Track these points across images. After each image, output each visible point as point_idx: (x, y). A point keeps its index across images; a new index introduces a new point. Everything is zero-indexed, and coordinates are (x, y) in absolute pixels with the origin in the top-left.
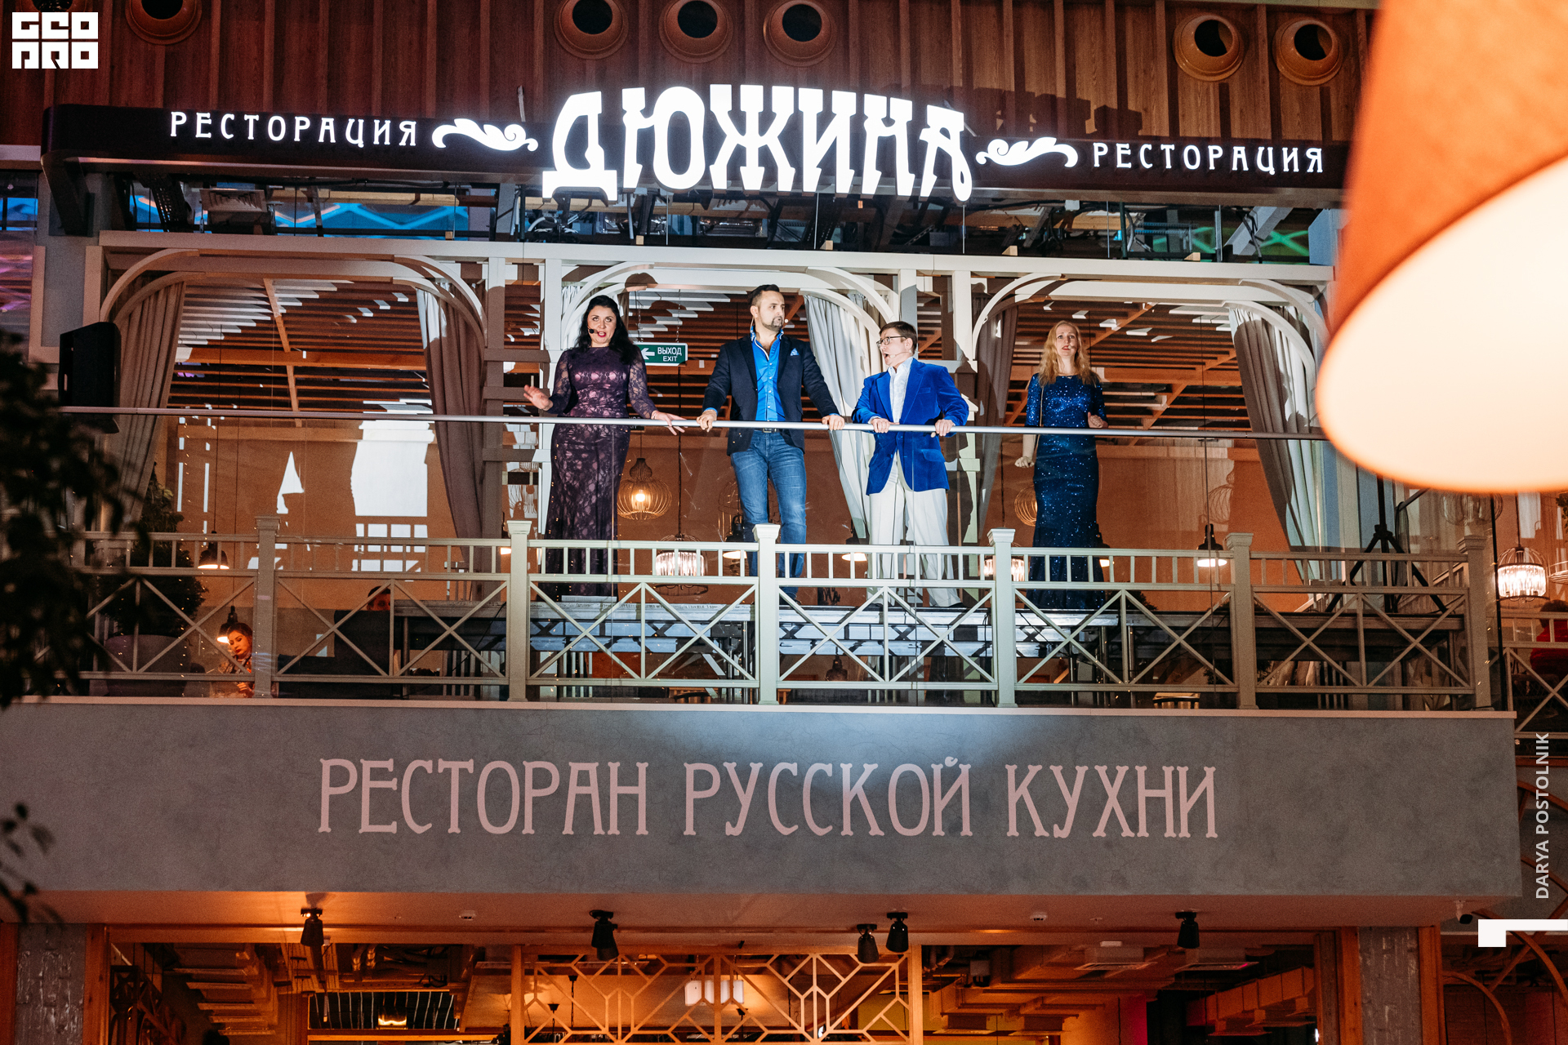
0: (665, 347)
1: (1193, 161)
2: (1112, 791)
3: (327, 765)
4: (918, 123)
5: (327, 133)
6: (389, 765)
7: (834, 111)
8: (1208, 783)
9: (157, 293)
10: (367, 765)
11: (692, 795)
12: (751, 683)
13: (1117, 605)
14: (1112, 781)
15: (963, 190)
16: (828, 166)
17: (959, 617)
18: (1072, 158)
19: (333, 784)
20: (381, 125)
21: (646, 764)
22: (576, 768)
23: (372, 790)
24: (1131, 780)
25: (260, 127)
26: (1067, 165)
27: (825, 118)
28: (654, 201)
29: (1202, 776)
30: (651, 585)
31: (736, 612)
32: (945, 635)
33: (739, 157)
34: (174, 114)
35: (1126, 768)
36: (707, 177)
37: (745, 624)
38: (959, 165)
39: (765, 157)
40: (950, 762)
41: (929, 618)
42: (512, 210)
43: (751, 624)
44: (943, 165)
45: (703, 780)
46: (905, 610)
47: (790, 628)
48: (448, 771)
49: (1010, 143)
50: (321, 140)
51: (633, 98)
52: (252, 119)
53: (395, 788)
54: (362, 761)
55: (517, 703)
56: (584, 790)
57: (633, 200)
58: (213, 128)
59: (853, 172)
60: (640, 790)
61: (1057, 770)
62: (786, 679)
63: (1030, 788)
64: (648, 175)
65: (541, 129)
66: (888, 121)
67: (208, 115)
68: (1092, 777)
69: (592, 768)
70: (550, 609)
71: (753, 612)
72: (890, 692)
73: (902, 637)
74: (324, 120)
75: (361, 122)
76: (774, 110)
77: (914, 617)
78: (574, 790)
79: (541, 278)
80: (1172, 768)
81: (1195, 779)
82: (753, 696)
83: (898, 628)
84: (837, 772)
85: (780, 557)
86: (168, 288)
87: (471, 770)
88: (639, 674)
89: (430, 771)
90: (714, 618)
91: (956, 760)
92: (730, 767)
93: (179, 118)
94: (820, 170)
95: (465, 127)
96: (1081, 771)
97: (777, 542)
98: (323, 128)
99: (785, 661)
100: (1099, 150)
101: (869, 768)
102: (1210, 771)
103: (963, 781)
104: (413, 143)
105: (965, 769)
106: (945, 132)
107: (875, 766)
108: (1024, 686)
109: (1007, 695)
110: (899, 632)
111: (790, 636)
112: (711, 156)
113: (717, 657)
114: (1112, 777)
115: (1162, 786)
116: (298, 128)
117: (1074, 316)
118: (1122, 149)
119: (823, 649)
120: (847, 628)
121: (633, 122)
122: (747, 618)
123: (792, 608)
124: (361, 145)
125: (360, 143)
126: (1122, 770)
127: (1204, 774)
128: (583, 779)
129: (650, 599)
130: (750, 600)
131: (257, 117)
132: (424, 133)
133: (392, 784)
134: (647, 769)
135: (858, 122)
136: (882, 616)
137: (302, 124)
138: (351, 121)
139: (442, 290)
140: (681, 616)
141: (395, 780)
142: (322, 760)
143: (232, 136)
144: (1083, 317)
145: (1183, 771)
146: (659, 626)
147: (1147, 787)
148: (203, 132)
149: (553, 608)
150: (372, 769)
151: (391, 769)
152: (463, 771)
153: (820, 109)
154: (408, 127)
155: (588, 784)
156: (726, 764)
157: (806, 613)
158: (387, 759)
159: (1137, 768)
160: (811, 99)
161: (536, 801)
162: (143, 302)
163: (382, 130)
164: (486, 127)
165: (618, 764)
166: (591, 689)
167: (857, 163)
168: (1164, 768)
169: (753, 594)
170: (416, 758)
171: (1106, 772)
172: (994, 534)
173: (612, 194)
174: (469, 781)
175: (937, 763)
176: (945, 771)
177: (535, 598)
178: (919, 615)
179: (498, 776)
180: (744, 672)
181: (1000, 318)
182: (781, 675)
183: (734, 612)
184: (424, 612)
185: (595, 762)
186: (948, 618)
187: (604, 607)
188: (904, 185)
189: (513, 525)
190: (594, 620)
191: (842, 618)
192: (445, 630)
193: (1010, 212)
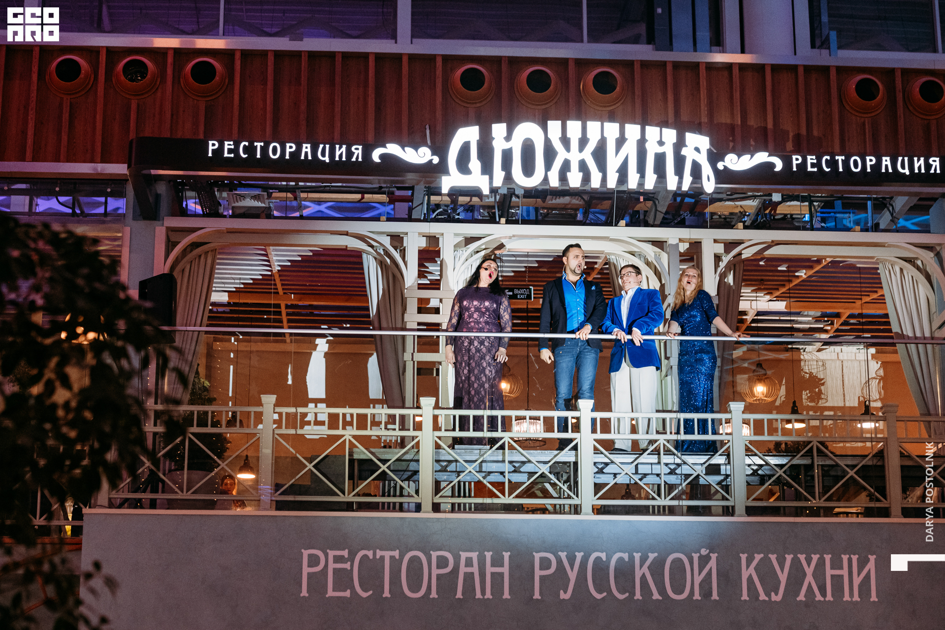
0: (519, 289)
1: (856, 166)
2: (809, 571)
3: (306, 553)
4: (680, 144)
5: (306, 153)
6: (345, 553)
7: (626, 136)
8: (871, 565)
9: (200, 256)
10: (331, 553)
11: (538, 573)
12: (575, 501)
13: (811, 450)
14: (809, 565)
15: (709, 186)
16: (623, 172)
17: (709, 459)
18: (779, 165)
19: (310, 565)
20: (340, 148)
21: (509, 553)
22: (464, 555)
23: (334, 569)
24: (821, 564)
25: (264, 150)
26: (775, 170)
27: (621, 141)
28: (511, 197)
30: (512, 439)
31: (566, 456)
32: (700, 469)
33: (566, 166)
34: (211, 143)
35: (818, 556)
36: (546, 179)
37: (572, 464)
38: (707, 170)
39: (583, 166)
40: (704, 552)
41: (691, 459)
42: (422, 203)
43: (576, 464)
44: (696, 170)
45: (545, 564)
46: (674, 454)
47: (600, 467)
48: (382, 558)
49: (739, 156)
50: (303, 158)
51: (499, 130)
52: (259, 145)
53: (349, 568)
54: (328, 551)
55: (427, 514)
56: (469, 570)
57: (498, 197)
58: (235, 151)
59: (639, 175)
60: (505, 570)
61: (773, 557)
62: (598, 499)
63: (755, 569)
64: (508, 178)
65: (440, 149)
66: (661, 143)
67: (232, 143)
68: (796, 563)
69: (474, 555)
70: (447, 454)
71: (577, 456)
72: (664, 507)
73: (672, 472)
74: (304, 145)
75: (327, 146)
76: (588, 137)
77: (680, 459)
78: (463, 569)
79: (441, 245)
80: (848, 556)
81: (863, 563)
82: (577, 510)
83: (670, 466)
84: (632, 558)
85: (594, 421)
86: (206, 253)
87: (397, 557)
88: (504, 495)
89: (371, 557)
90: (552, 459)
91: (708, 551)
92: (563, 555)
93: (214, 145)
94: (618, 174)
95: (393, 149)
96: (789, 558)
97: (592, 411)
98: (304, 150)
99: (598, 487)
100: (796, 160)
101: (652, 556)
102: (872, 558)
103: (713, 564)
104: (360, 159)
105: (714, 556)
106: (697, 150)
107: (656, 554)
108: (751, 503)
109: (740, 509)
110: (670, 469)
111: (601, 471)
112: (548, 166)
113: (554, 485)
114: (809, 561)
115: (841, 568)
116: (288, 150)
117: (779, 268)
118: (812, 159)
119: (621, 479)
120: (636, 466)
121: (499, 144)
122: (573, 459)
123: (602, 453)
124: (327, 161)
125: (327, 159)
126: (815, 558)
127: (868, 560)
128: (469, 563)
129: (511, 448)
130: (575, 448)
131: (262, 144)
132: (367, 153)
133: (347, 566)
134: (510, 556)
135: (642, 143)
136: (659, 458)
137: (290, 147)
138: (321, 146)
139: (379, 254)
140: (531, 459)
141: (349, 563)
142: (303, 550)
143: (246, 156)
144: (785, 269)
145: (855, 558)
146: (517, 465)
147: (832, 568)
148: (228, 153)
149: (449, 453)
150: (335, 557)
151: (346, 556)
152: (392, 558)
153: (617, 135)
154: (357, 149)
155: (472, 565)
156: (560, 553)
157: (611, 456)
158: (344, 549)
159: (825, 556)
160: (612, 130)
161: (439, 577)
162: (191, 262)
163: (341, 151)
164: (406, 149)
166: (473, 505)
167: (641, 169)
168: (843, 556)
169: (577, 443)
170: (362, 549)
171: (805, 558)
172: (731, 406)
173: (486, 191)
174: (396, 564)
175: (696, 553)
176: (700, 558)
177: (438, 447)
178: (684, 457)
179: (414, 560)
180: (571, 494)
181: (733, 267)
182: (595, 496)
183: (565, 456)
184: (367, 456)
185: (476, 551)
186: (702, 459)
187: (482, 453)
188: (672, 183)
189: (423, 401)
190: (475, 461)
191: (634, 459)
192: (380, 468)
193: (737, 203)
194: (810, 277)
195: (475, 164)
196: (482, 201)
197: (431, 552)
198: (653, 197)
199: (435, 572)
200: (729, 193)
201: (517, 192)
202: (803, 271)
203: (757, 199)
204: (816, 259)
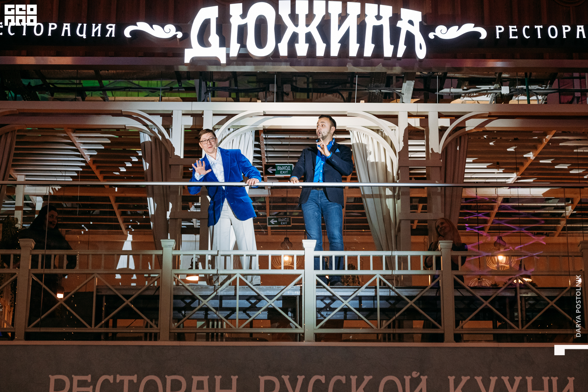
0: (281, 166)
1: (553, 34)
2: (512, 391)
3: (53, 378)
4: (395, 18)
5: (66, 31)
6: (89, 378)
7: (348, 13)
8: (570, 386)
10: (76, 378)
12: (300, 330)
14: (512, 386)
15: (421, 53)
16: (345, 41)
17: (421, 292)
18: (484, 34)
19: (56, 390)
20: (96, 26)
21: (237, 377)
22: (196, 379)
24: (523, 385)
26: (480, 38)
27: (343, 16)
29: (566, 382)
30: (242, 275)
31: (291, 290)
33: (294, 38)
35: (520, 378)
36: (276, 50)
37: (297, 297)
38: (419, 40)
39: (309, 38)
40: (415, 375)
43: (300, 296)
44: (410, 38)
45: (269, 386)
46: (389, 288)
48: (122, 382)
49: (448, 27)
50: (63, 35)
51: (235, 9)
54: (73, 376)
55: (164, 342)
59: (359, 45)
61: (478, 379)
62: (319, 328)
63: (462, 390)
64: (243, 49)
65: (184, 26)
66: (379, 17)
69: (205, 379)
71: (301, 290)
74: (65, 24)
75: (85, 25)
76: (314, 13)
77: (395, 292)
78: (195, 391)
80: (548, 378)
81: (562, 384)
84: (349, 380)
85: (316, 258)
87: (135, 381)
88: (235, 326)
89: (112, 381)
90: (278, 293)
91: (419, 374)
92: (286, 378)
94: (340, 44)
95: (142, 26)
96: (494, 379)
97: (315, 250)
98: (64, 28)
100: (499, 29)
101: (367, 379)
102: (571, 380)
103: (423, 385)
104: (113, 35)
105: (424, 378)
106: (411, 22)
107: (371, 377)
109: (449, 336)
112: (278, 39)
114: (512, 382)
115: (542, 389)
116: (50, 29)
118: (513, 28)
121: (235, 21)
122: (298, 293)
123: (324, 287)
125: (84, 36)
126: (518, 379)
127: (568, 381)
128: (200, 385)
129: (241, 282)
130: (300, 283)
132: (119, 30)
133: (90, 389)
134: (237, 380)
135: (362, 17)
136: (376, 292)
137: (52, 26)
138: (80, 25)
139: (152, 132)
140: (261, 293)
141: (92, 387)
142: (50, 376)
143: (14, 34)
145: (555, 380)
147: (534, 389)
149: (187, 289)
150: (78, 381)
151: (89, 381)
152: (131, 381)
153: (340, 11)
154: (111, 27)
155: (202, 388)
156: (283, 376)
157: (332, 290)
158: (87, 375)
159: (527, 378)
160: (335, 6)
163: (97, 29)
164: (154, 26)
165: (220, 377)
167: (361, 39)
168: (543, 378)
170: (104, 374)
171: (509, 380)
173: (223, 61)
174: (134, 387)
175: (407, 376)
176: (412, 380)
179: (151, 383)
180: (297, 325)
182: (317, 325)
184: (114, 291)
185: (207, 376)
188: (388, 51)
189: (164, 242)
190: (210, 296)
191: (353, 293)
192: (124, 302)
193: (474, 99)
194: (537, 158)
195: (214, 38)
197: (166, 376)
200: (465, 88)
201: (285, 90)
202: (531, 153)
203: (491, 93)
204: (537, 138)
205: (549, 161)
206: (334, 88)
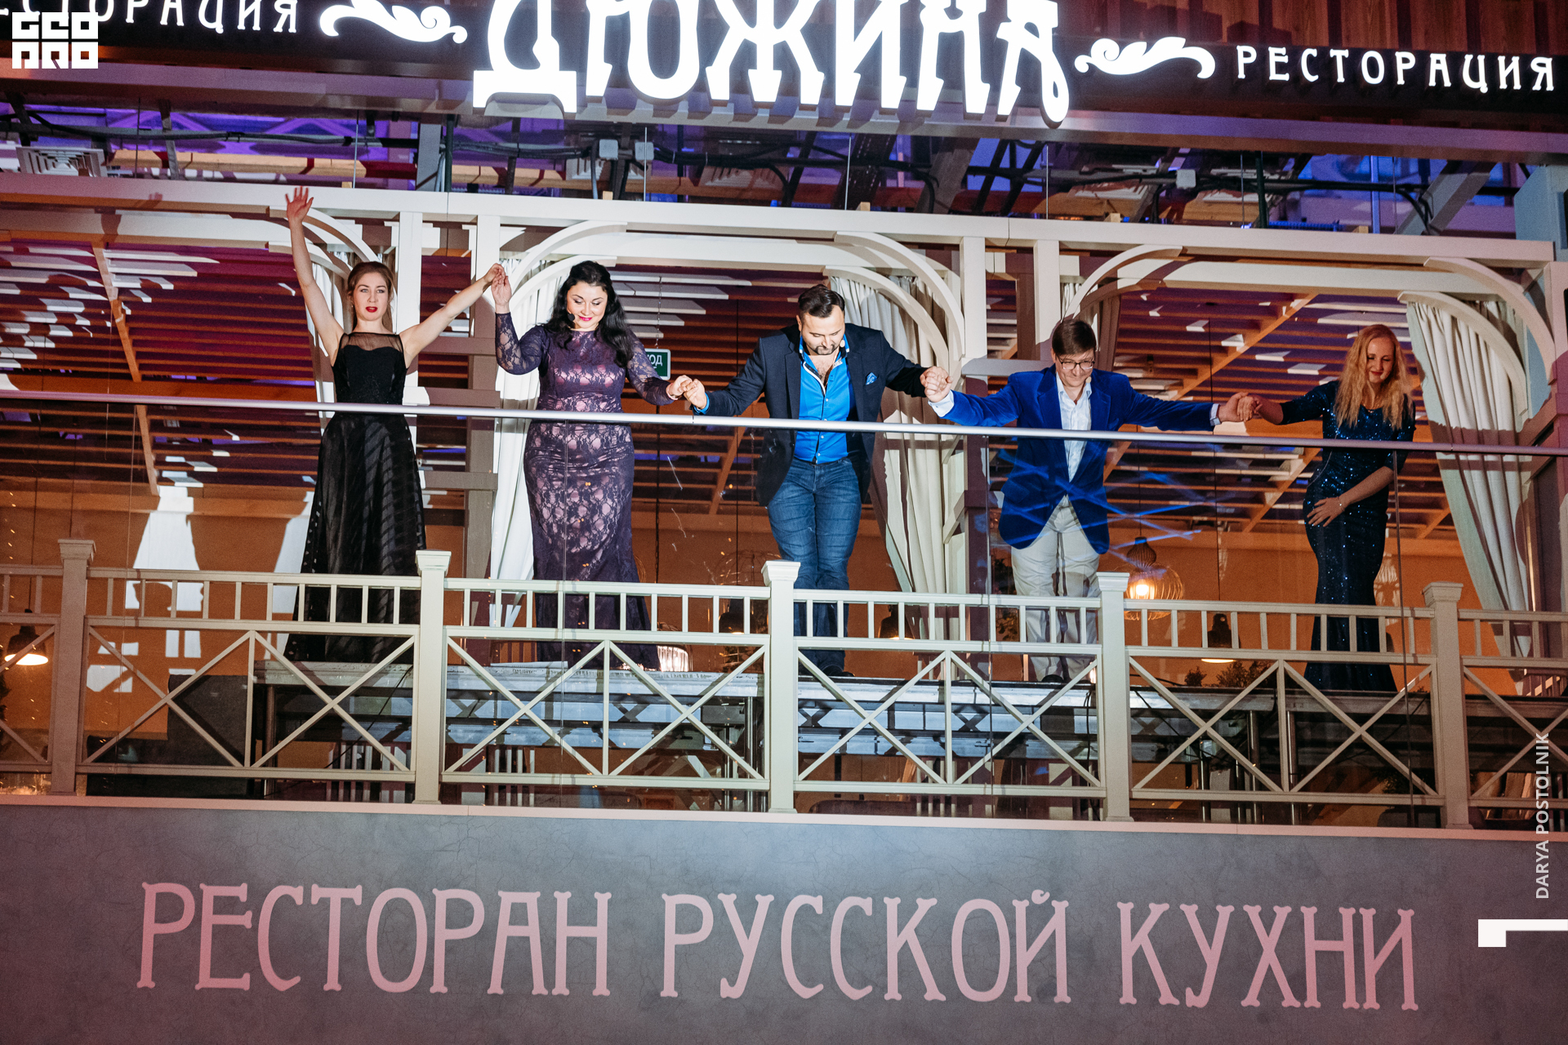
1: (1374, 72)
2: (1269, 942)
3: (151, 891)
4: (994, 15)
5: (173, 12)
6: (241, 892)
8: (1404, 932)
10: (210, 892)
11: (672, 939)
12: (755, 783)
13: (1272, 681)
14: (1268, 927)
16: (870, 71)
17: (1050, 696)
18: (1208, 66)
19: (160, 919)
21: (608, 895)
22: (508, 899)
23: (216, 928)
24: (1294, 925)
27: (866, 6)
28: (627, 170)
29: (1395, 922)
30: (618, 644)
31: (739, 684)
32: (1030, 723)
33: (746, 56)
35: (1288, 909)
36: (701, 84)
37: (750, 703)
38: (1052, 74)
39: (783, 57)
40: (1039, 897)
41: (1011, 697)
42: (436, 174)
43: (759, 702)
44: (1029, 72)
45: (688, 919)
46: (974, 684)
47: (812, 712)
48: (325, 903)
49: (1122, 44)
50: (164, 21)
53: (249, 925)
54: (202, 886)
55: (427, 806)
56: (519, 931)
57: (599, 170)
59: (904, 79)
60: (599, 932)
61: (1190, 911)
62: (806, 779)
63: (1151, 936)
64: (620, 78)
65: (471, 13)
66: (953, 12)
68: (1240, 923)
69: (531, 899)
70: (477, 675)
71: (761, 684)
72: (956, 798)
73: (967, 730)
77: (989, 695)
78: (505, 930)
79: (472, 246)
80: (1353, 911)
81: (1385, 926)
82: (761, 800)
83: (964, 712)
84: (880, 909)
85: (800, 608)
87: (358, 902)
88: (600, 769)
90: (706, 692)
91: (1047, 895)
92: (728, 901)
94: (858, 76)
95: (367, 8)
96: (1225, 912)
100: (1245, 55)
101: (924, 905)
102: (1406, 915)
103: (1057, 924)
104: (292, 30)
105: (1060, 907)
106: (1032, 28)
107: (933, 902)
108: (1140, 792)
109: (1118, 804)
110: (964, 720)
111: (813, 724)
112: (707, 55)
114: (1268, 920)
115: (1339, 936)
118: (1278, 54)
120: (891, 709)
121: (600, 6)
122: (752, 692)
123: (817, 680)
124: (220, 30)
125: (218, 26)
127: (1398, 919)
128: (519, 915)
129: (616, 663)
130: (758, 667)
132: (308, 16)
133: (245, 920)
134: (610, 902)
135: (911, 12)
136: (942, 692)
139: (336, 262)
140: (664, 690)
141: (249, 914)
142: (145, 885)
144: (1202, 329)
145: (1368, 915)
146: (629, 706)
147: (1319, 936)
149: (479, 675)
150: (216, 898)
151: (243, 898)
152: (346, 902)
154: (285, 6)
155: (524, 921)
156: (721, 896)
157: (837, 687)
158: (238, 884)
159: (1303, 909)
161: (451, 947)
163: (249, 10)
164: (398, 10)
165: (568, 894)
166: (532, 788)
167: (910, 67)
168: (1342, 910)
169: (762, 658)
170: (280, 883)
171: (1260, 914)
172: (1100, 580)
173: (570, 102)
174: (355, 917)
175: (1021, 899)
176: (1031, 910)
177: (454, 660)
178: (995, 691)
179: (396, 908)
180: (748, 768)
181: (1097, 307)
182: (800, 772)
183: (735, 683)
184: (297, 677)
185: (535, 891)
186: (1034, 697)
187: (552, 675)
188: (976, 98)
189: (423, 558)
190: (538, 693)
191: (886, 694)
192: (325, 704)
193: (1101, 194)
194: (1253, 350)
195: (546, 45)
196: (564, 178)
197: (435, 891)
198: (927, 174)
199: (443, 935)
200: (1085, 169)
201: (638, 157)
202: (1240, 337)
203: (1144, 184)
204: (1268, 304)
205: (1278, 358)
206: (762, 157)
